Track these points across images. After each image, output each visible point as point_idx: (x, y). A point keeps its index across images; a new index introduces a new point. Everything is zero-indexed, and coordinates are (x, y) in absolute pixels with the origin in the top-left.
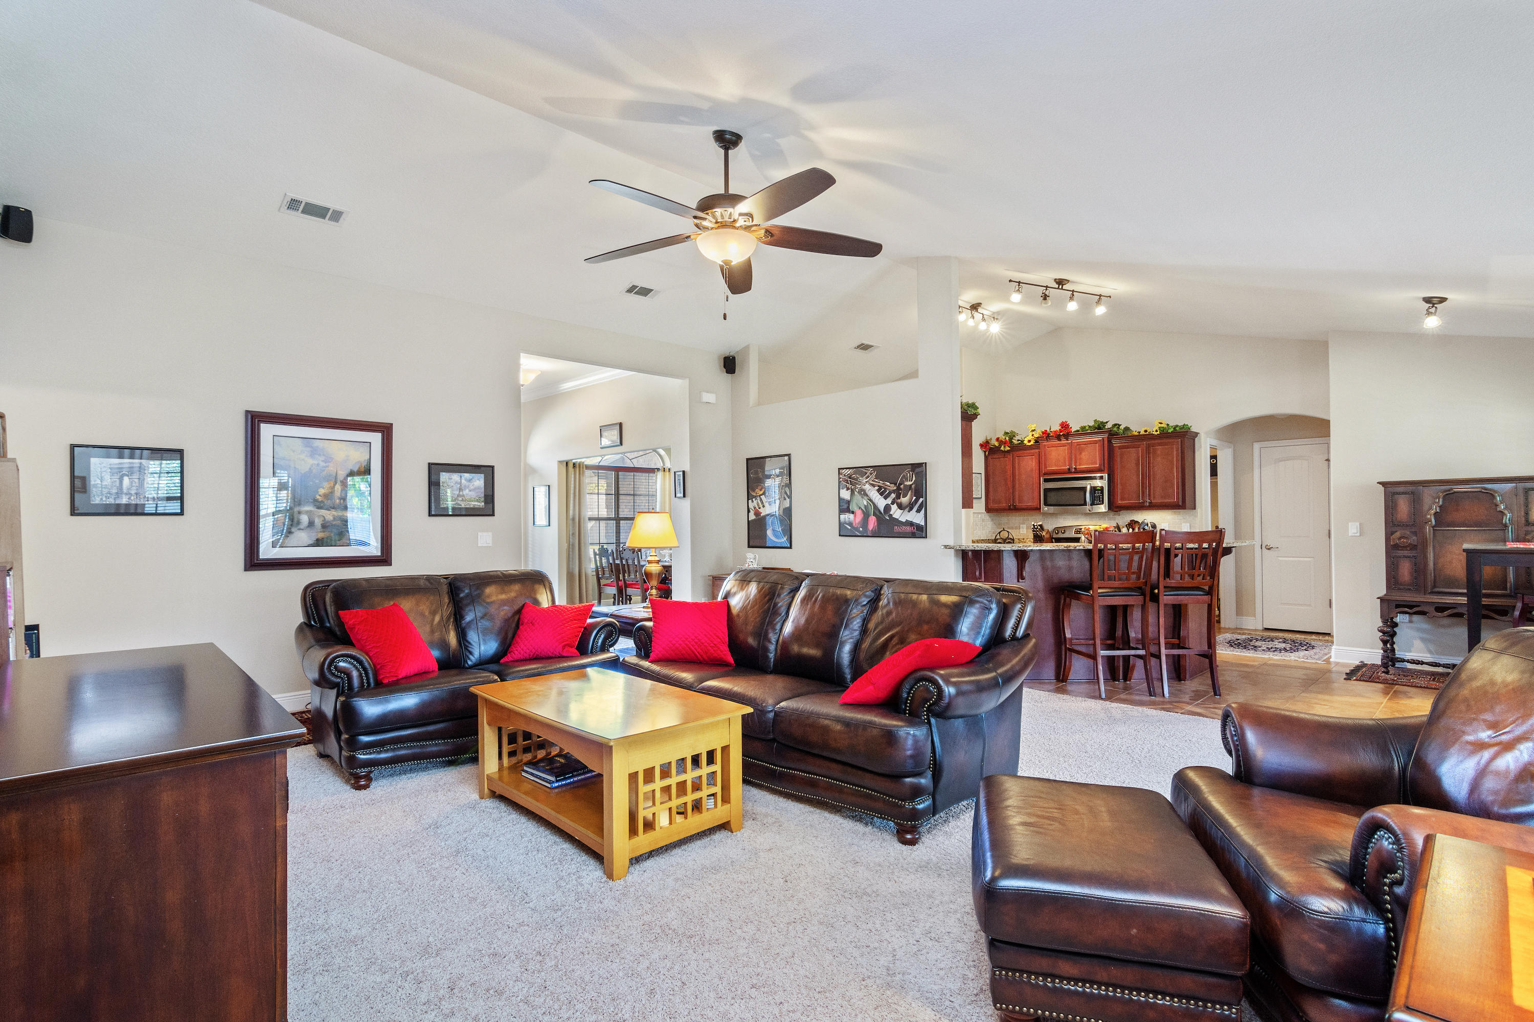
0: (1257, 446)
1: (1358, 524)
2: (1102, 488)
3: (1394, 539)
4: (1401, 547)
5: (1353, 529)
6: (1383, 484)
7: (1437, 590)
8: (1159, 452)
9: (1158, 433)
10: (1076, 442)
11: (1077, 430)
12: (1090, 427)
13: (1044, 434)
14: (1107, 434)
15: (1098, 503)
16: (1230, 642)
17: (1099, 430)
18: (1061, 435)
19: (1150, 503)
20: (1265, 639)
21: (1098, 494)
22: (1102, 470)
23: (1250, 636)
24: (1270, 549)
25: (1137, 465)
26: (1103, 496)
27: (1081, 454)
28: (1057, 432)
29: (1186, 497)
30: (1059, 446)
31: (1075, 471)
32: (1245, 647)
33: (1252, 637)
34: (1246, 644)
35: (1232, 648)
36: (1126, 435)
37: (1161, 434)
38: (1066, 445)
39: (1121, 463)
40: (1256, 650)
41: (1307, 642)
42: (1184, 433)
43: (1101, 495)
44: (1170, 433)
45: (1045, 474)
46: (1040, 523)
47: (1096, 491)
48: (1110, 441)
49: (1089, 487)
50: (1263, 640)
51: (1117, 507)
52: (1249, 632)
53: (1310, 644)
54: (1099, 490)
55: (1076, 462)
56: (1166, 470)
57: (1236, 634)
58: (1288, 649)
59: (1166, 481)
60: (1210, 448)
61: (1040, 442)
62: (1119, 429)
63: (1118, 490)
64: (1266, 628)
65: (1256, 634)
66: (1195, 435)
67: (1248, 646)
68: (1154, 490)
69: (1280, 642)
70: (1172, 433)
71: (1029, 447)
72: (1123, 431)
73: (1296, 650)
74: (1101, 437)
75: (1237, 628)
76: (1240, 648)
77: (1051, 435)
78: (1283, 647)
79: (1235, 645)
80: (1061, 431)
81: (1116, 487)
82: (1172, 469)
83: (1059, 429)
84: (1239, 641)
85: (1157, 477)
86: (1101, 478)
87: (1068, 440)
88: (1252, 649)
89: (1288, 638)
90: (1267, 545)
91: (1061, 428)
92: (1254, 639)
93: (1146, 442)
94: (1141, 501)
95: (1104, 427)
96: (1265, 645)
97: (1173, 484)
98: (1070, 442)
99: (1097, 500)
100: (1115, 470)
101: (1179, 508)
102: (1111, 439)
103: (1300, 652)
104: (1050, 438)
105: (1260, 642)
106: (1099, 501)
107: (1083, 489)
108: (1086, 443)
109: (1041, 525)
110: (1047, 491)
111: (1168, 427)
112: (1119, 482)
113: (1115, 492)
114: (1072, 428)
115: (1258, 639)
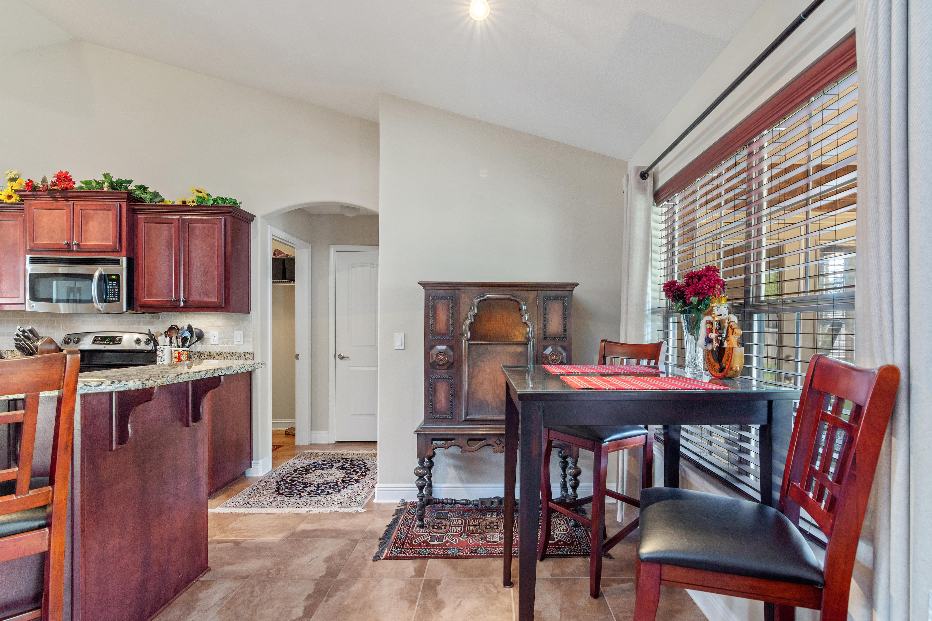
0: (332, 249)
1: (402, 335)
2: (118, 276)
3: (432, 355)
4: (439, 365)
5: (398, 341)
6: (424, 285)
7: (469, 417)
8: (197, 232)
9: (195, 204)
10: (81, 205)
11: (81, 188)
12: (98, 183)
13: (30, 186)
14: (127, 199)
15: (111, 299)
16: (283, 480)
17: (113, 191)
18: (52, 190)
19: (185, 302)
20: (325, 465)
21: (112, 286)
22: (118, 251)
23: (313, 461)
24: (342, 358)
25: (169, 249)
26: (119, 289)
27: (87, 223)
28: (52, 186)
29: (230, 296)
30: (53, 208)
31: (79, 250)
32: (294, 488)
33: (314, 463)
34: (299, 480)
35: (275, 495)
36: (154, 203)
37: (198, 206)
38: (65, 208)
39: (148, 244)
40: (302, 494)
41: (365, 463)
42: (228, 209)
43: (117, 287)
44: (209, 206)
45: (32, 251)
46: (31, 328)
47: (109, 281)
48: (132, 209)
49: (97, 274)
50: (323, 466)
51: (142, 307)
52: (318, 451)
53: (366, 466)
54: (113, 280)
55: (79, 236)
56: (206, 258)
57: (302, 457)
58: (339, 483)
59: (206, 273)
60: (273, 239)
61: (23, 199)
62: (145, 192)
63: (143, 282)
64: (338, 442)
65: (322, 455)
66: (250, 217)
67: (299, 484)
68: (190, 284)
69: (339, 467)
70: (212, 206)
71: (8, 205)
72: (151, 197)
73: (346, 483)
74: (118, 203)
75: (311, 445)
76: (285, 494)
77: (41, 189)
78: (335, 480)
79: (285, 484)
80: (54, 184)
81: (140, 277)
82: (213, 257)
83: (55, 182)
84: (296, 473)
85: (195, 267)
86: (117, 262)
87: (68, 201)
88: (299, 491)
89: (350, 457)
90: (340, 355)
91: (57, 181)
92: (314, 466)
93: (181, 215)
94: (174, 300)
95: (120, 187)
96: (319, 478)
97: (215, 277)
98: (71, 203)
99: (110, 295)
100: (140, 253)
101: (223, 310)
102: (132, 207)
103: (349, 487)
104: (39, 193)
105: (316, 473)
106: (113, 296)
107: (90, 277)
108: (95, 208)
109: (31, 331)
110: (35, 278)
111: (208, 198)
112: (145, 270)
113: (140, 285)
114: (74, 183)
115: (318, 464)
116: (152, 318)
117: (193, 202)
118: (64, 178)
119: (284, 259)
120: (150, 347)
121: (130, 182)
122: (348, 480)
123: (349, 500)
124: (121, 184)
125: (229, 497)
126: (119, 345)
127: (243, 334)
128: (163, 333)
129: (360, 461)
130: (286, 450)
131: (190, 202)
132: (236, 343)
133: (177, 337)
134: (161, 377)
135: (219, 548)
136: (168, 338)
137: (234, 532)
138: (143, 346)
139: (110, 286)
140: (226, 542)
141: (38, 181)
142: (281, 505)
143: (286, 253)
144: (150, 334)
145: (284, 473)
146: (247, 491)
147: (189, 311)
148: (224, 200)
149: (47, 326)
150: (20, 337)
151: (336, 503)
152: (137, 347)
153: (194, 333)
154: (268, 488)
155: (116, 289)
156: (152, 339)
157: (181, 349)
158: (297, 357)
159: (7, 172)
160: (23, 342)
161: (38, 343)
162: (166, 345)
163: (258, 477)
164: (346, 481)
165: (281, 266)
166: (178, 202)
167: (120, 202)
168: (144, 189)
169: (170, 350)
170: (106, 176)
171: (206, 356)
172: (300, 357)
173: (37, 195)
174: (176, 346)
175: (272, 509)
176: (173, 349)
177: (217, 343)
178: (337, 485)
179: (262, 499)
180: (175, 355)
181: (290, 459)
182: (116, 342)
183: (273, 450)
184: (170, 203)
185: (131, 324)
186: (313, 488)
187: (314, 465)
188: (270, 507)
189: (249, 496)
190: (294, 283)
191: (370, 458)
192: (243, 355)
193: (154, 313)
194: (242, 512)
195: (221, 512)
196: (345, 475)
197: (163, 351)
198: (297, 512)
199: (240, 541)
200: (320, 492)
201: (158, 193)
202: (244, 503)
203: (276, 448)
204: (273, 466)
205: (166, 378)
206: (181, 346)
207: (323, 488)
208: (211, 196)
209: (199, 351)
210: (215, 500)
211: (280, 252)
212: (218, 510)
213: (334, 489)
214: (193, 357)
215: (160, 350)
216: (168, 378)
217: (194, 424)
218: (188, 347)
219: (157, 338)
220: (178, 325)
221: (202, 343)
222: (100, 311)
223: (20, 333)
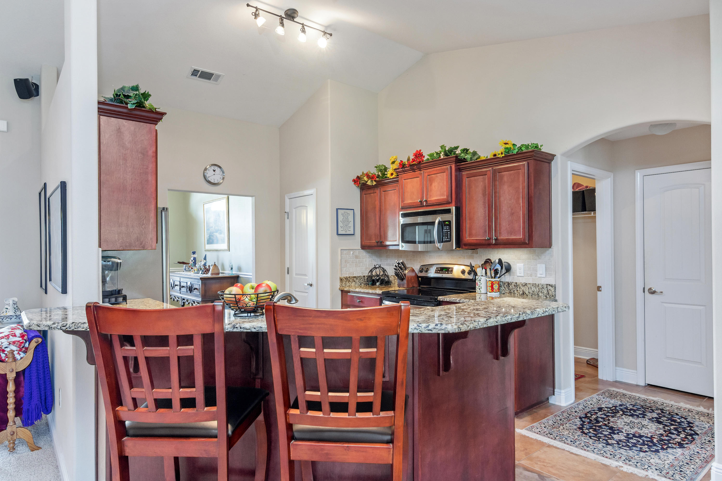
0: (639, 174)
2: (449, 222)
8: (505, 179)
9: (503, 155)
10: (428, 172)
11: (428, 159)
12: (437, 153)
13: (402, 165)
14: (455, 162)
15: (446, 240)
16: (586, 417)
17: (447, 157)
18: (413, 165)
19: (496, 240)
20: (635, 411)
21: (446, 229)
22: (451, 203)
23: (619, 403)
24: (654, 293)
25: (484, 196)
26: (450, 231)
27: (431, 185)
28: (412, 162)
29: (533, 233)
30: (413, 177)
31: (427, 205)
32: (599, 430)
33: (621, 405)
34: (604, 422)
35: (579, 433)
36: (473, 161)
37: (506, 156)
38: (419, 176)
39: (469, 194)
40: (609, 441)
41: (689, 423)
42: (530, 154)
43: (449, 230)
44: (515, 154)
45: (403, 208)
46: (402, 261)
47: (444, 226)
48: (458, 168)
49: (437, 222)
50: (632, 412)
51: (465, 245)
52: (625, 392)
53: (692, 427)
54: (447, 225)
55: (427, 195)
56: (512, 200)
57: (607, 394)
58: (655, 440)
59: (512, 214)
60: (573, 174)
61: (398, 174)
62: (467, 154)
63: (466, 225)
64: (649, 385)
65: (630, 398)
66: (550, 158)
67: (605, 427)
68: (500, 224)
69: (653, 418)
70: (517, 154)
71: (391, 180)
72: (471, 157)
73: (665, 444)
74: (449, 166)
75: (616, 382)
76: (590, 434)
77: (407, 166)
78: (649, 435)
79: (589, 423)
80: (413, 160)
81: (464, 221)
82: (518, 198)
83: (414, 159)
84: (600, 413)
85: (504, 210)
86: (448, 211)
87: (421, 170)
88: (605, 436)
89: (668, 409)
90: (650, 289)
91: (415, 158)
92: (621, 410)
93: (493, 167)
94: (488, 238)
95: (451, 154)
96: (629, 427)
97: (520, 217)
98: (422, 172)
99: (445, 237)
100: (464, 203)
101: (527, 246)
102: (459, 167)
103: (669, 450)
104: (406, 169)
105: (625, 419)
106: (446, 238)
107: (433, 223)
108: (436, 172)
109: (402, 263)
110: (404, 227)
111: (514, 147)
112: (467, 215)
113: (464, 228)
114: (424, 157)
115: (626, 408)
116: (473, 253)
117: (502, 153)
118: (419, 155)
119: (583, 191)
120: (471, 277)
121: (457, 148)
122: (667, 440)
123: (671, 468)
124: (452, 150)
125: (534, 420)
126: (451, 274)
127: (546, 268)
128: (481, 265)
129: (682, 417)
130: (589, 382)
131: (499, 154)
132: (539, 276)
133: (490, 269)
134: (473, 321)
135: (525, 476)
136: (484, 270)
137: (539, 463)
138: (466, 276)
139: (445, 230)
140: (532, 472)
141: (405, 161)
142: (585, 448)
143: (585, 185)
144: (471, 267)
145: (587, 410)
146: (550, 420)
147: (499, 248)
148: (527, 146)
149: (411, 259)
150: (397, 267)
151: (654, 468)
152: (463, 277)
153: (504, 266)
154: (571, 422)
155: (449, 232)
156: (472, 271)
157: (493, 280)
158: (599, 288)
159: (391, 158)
160: (398, 271)
161: (406, 271)
162: (482, 276)
163: (561, 406)
164: (665, 440)
165: (581, 198)
166: (490, 156)
167: (451, 165)
168: (466, 151)
169: (485, 280)
170: (442, 147)
171: (513, 286)
172: (602, 289)
173: (405, 170)
174: (490, 277)
175: (576, 449)
176: (488, 279)
177: (522, 275)
178: (652, 442)
179: (566, 433)
180: (489, 284)
181: (594, 393)
182: (449, 272)
183: (576, 379)
184: (485, 158)
185: (459, 258)
186: (622, 437)
187: (621, 408)
188: (573, 446)
189: (552, 426)
190: (595, 213)
191: (697, 417)
192: (545, 287)
193: (474, 249)
194: (546, 442)
195: (527, 435)
196: (662, 432)
197: (480, 280)
198: (603, 462)
199: (545, 475)
200: (631, 445)
201: (476, 152)
202: (548, 432)
203: (578, 377)
204: (576, 397)
205: (477, 323)
206: (494, 277)
207: (635, 441)
208: (516, 146)
209: (507, 281)
210: (522, 420)
211: (579, 185)
212: (524, 432)
213: (649, 447)
214: (503, 286)
215: (478, 280)
216: (479, 323)
217: (503, 358)
218: (499, 278)
219: (477, 269)
220: (491, 259)
221: (510, 275)
222: (439, 249)
223: (397, 265)
